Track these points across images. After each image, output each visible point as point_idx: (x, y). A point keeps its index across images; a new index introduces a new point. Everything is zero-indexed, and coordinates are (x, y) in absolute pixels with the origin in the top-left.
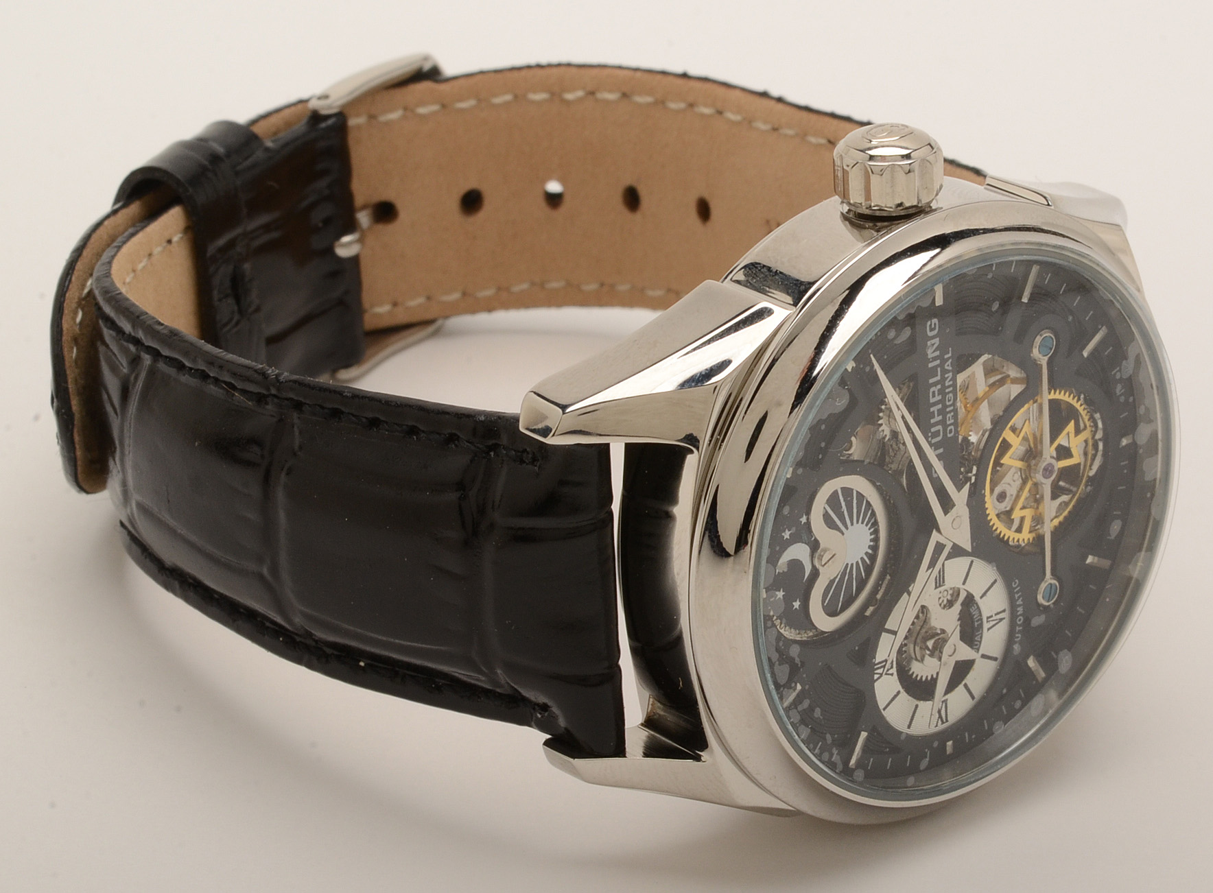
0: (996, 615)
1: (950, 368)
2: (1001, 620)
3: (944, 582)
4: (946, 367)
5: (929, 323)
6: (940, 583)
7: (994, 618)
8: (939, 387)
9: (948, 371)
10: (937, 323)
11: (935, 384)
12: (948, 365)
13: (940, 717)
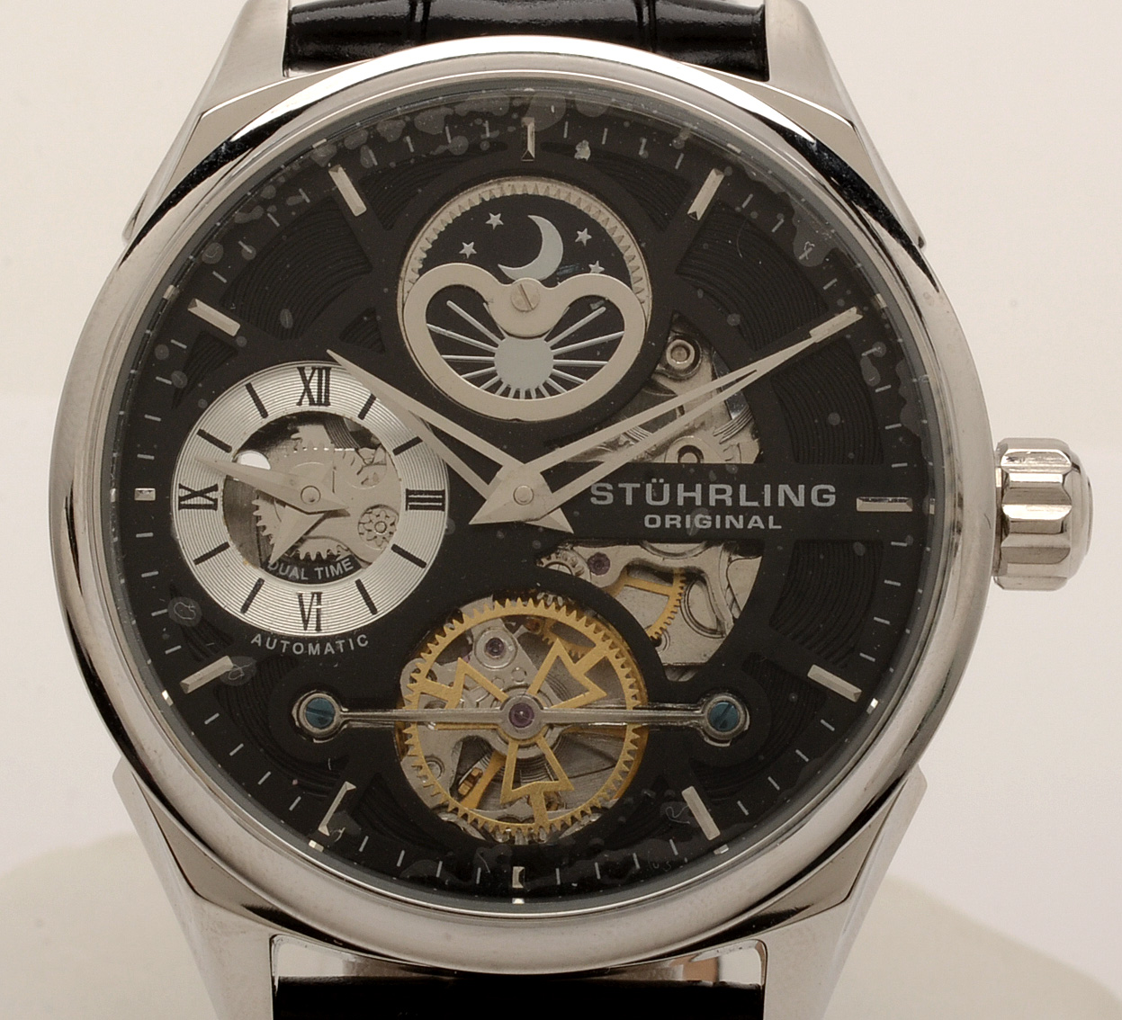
0: (318, 610)
1: (750, 527)
2: (306, 622)
3: (413, 507)
4: (754, 517)
5: (832, 489)
6: (413, 500)
7: (315, 607)
8: (729, 503)
9: (746, 522)
10: (828, 504)
11: (735, 496)
12: (756, 522)
13: (194, 494)
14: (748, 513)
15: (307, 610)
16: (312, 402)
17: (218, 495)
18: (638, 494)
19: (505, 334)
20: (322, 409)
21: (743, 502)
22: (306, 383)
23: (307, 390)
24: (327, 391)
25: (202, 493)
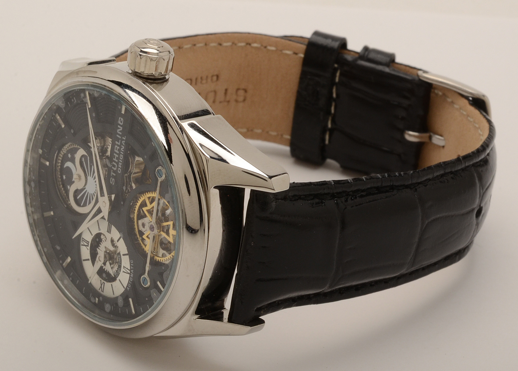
14: (121, 144)
15: (126, 272)
16: (88, 246)
17: (102, 281)
18: (114, 172)
19: (85, 187)
20: (90, 244)
21: (119, 144)
22: (84, 245)
23: (86, 246)
24: (86, 241)
25: (101, 285)
